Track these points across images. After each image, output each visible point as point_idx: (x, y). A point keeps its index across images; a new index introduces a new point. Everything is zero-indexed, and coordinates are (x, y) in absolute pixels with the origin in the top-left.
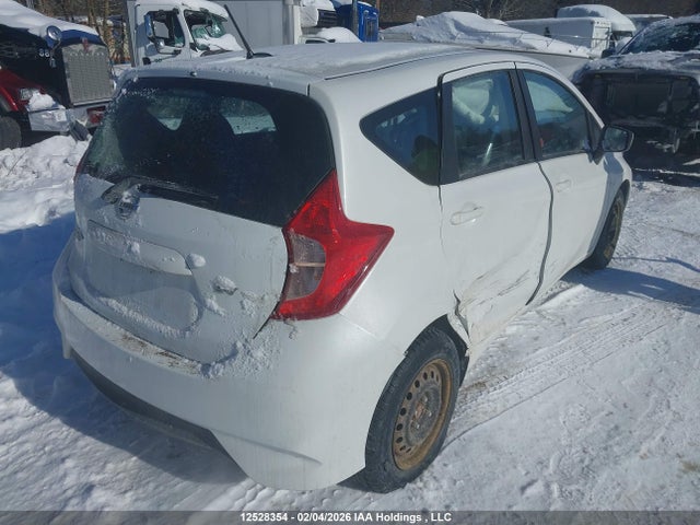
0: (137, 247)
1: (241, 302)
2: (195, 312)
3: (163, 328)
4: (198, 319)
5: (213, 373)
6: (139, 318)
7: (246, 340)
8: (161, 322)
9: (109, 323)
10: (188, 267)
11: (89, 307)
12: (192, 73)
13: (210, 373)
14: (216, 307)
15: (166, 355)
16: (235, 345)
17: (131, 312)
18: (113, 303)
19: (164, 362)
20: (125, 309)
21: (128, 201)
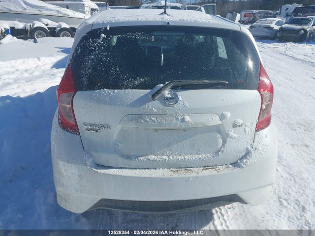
0: (187, 118)
1: (245, 129)
2: (221, 141)
3: (200, 156)
4: (223, 145)
5: (244, 164)
6: (180, 158)
7: (251, 144)
8: (197, 154)
9: (152, 170)
10: (220, 120)
11: (126, 168)
12: (168, 23)
13: (243, 165)
14: (234, 135)
15: (207, 169)
16: (247, 149)
17: (171, 157)
18: (152, 157)
19: (207, 172)
20: (165, 157)
21: (169, 96)
